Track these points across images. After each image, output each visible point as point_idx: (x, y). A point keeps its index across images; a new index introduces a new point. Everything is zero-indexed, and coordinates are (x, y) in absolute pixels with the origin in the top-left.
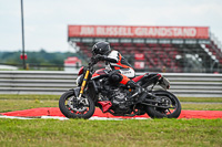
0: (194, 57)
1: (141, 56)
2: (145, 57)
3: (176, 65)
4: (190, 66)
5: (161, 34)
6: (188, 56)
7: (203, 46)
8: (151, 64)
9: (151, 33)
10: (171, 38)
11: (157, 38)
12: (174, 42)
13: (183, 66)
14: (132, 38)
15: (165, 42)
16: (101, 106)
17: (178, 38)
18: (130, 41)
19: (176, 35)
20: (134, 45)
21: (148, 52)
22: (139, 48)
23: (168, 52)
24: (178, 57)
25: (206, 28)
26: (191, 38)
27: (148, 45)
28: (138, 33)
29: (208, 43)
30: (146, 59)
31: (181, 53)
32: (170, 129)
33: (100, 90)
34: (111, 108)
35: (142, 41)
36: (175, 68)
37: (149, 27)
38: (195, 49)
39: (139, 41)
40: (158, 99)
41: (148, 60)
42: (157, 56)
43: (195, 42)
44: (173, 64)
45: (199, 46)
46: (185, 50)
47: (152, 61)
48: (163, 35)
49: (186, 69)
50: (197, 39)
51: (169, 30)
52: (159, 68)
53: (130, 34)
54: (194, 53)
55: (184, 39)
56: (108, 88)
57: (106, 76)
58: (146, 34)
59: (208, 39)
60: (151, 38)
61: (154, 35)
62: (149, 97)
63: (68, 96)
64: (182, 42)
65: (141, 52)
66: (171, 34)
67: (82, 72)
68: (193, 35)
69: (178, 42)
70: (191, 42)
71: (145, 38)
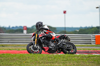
16: (44, 49)
33: (43, 43)
34: (48, 50)
56: (46, 41)
63: (30, 45)
67: (34, 35)
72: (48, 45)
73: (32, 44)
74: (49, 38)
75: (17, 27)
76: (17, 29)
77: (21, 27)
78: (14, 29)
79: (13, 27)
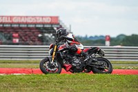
0: (50, 35)
1: (17, 35)
2: (19, 35)
3: (39, 40)
4: (47, 41)
5: (29, 21)
6: (46, 35)
7: (55, 29)
8: (23, 40)
9: (23, 20)
10: (35, 24)
11: (27, 24)
12: (37, 26)
13: (43, 41)
14: (11, 24)
15: (31, 26)
16: (65, 67)
17: (39, 24)
18: (9, 26)
19: (38, 21)
20: (13, 28)
21: (21, 32)
22: (15, 30)
23: (33, 32)
24: (40, 35)
25: (57, 17)
26: (47, 24)
27: (21, 28)
28: (15, 20)
29: (58, 26)
30: (20, 37)
31: (42, 33)
32: (36, 80)
33: (64, 58)
34: (71, 69)
35: (18, 26)
36: (38, 43)
37: (21, 17)
38: (50, 30)
39: (15, 26)
40: (99, 63)
41: (21, 38)
42: (26, 35)
43: (50, 26)
44: (36, 40)
45: (52, 28)
46: (44, 31)
47: (23, 38)
48: (30, 21)
49: (45, 43)
50: (51, 24)
51: (34, 19)
52: (28, 42)
53: (9, 21)
54: (49, 33)
55: (43, 24)
56: (68, 56)
57: (67, 49)
58: (20, 21)
59: (58, 24)
60: (23, 23)
61: (25, 21)
62: (93, 61)
63: (45, 61)
64: (42, 26)
65: (17, 32)
66: (35, 21)
67: (52, 47)
68: (49, 21)
69: (39, 26)
70: (48, 26)
71: (19, 24)
72: (70, 61)
73: (48, 60)
74: (72, 52)
75: (96, 37)
76: (96, 39)
77: (103, 36)
78: (93, 39)
79: (91, 37)
